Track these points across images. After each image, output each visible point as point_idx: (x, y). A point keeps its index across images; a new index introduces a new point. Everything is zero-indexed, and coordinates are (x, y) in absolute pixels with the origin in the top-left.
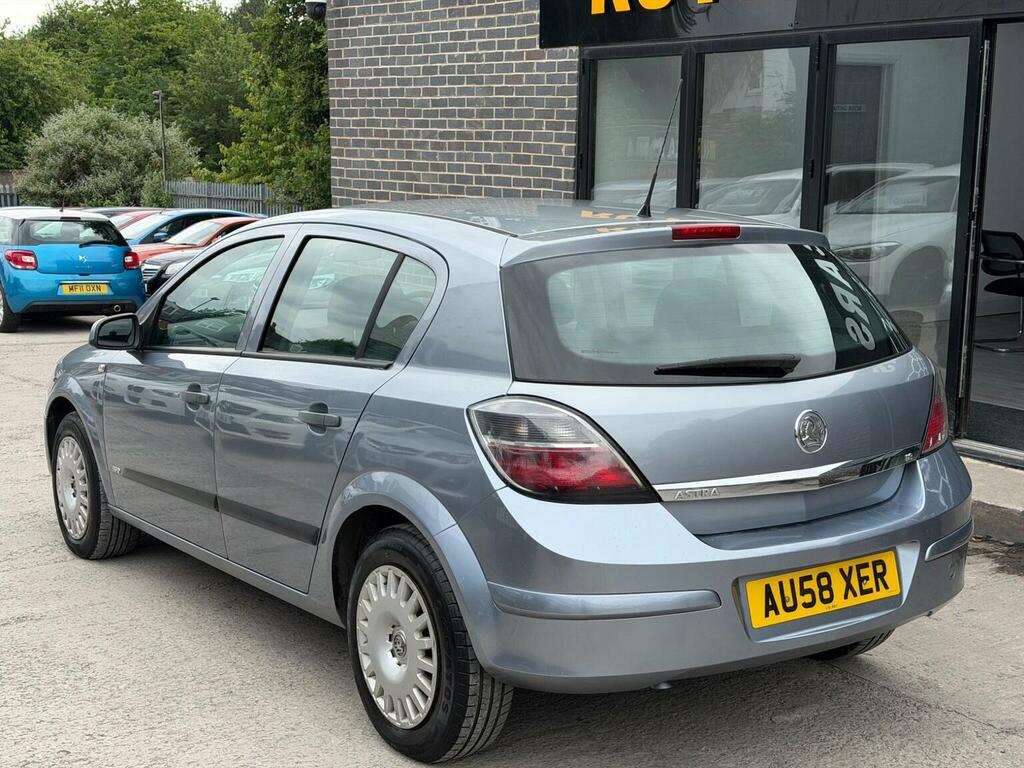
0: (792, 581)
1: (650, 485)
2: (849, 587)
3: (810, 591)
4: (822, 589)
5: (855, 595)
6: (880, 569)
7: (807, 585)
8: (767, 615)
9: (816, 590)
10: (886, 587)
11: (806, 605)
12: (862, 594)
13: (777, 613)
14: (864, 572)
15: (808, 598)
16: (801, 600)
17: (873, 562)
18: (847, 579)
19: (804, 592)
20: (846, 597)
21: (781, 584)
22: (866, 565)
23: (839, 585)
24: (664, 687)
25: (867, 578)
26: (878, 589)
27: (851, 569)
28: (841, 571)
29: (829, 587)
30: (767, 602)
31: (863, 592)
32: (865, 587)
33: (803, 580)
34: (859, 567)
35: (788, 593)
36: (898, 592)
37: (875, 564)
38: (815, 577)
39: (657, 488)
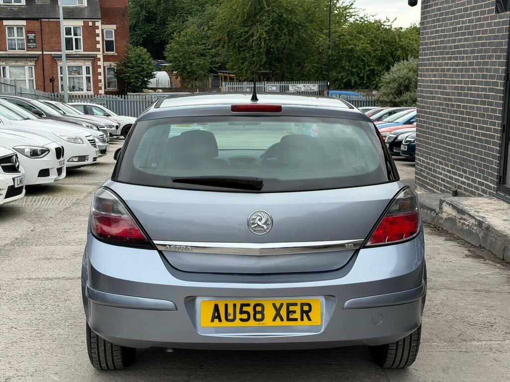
0: (235, 305)
1: (152, 240)
2: (278, 314)
3: (248, 313)
4: (255, 312)
5: (282, 320)
6: (306, 308)
7: (245, 309)
8: (212, 321)
9: (252, 313)
10: (309, 319)
11: (242, 320)
12: (287, 321)
13: (220, 321)
14: (292, 308)
15: (245, 316)
16: (239, 316)
17: (301, 303)
18: (278, 311)
19: (241, 312)
20: (274, 320)
21: (226, 306)
22: (296, 304)
23: (270, 312)
24: (170, 351)
25: (294, 312)
26: (302, 319)
27: (282, 305)
28: (274, 305)
29: (262, 313)
30: (214, 314)
31: (289, 319)
32: (291, 317)
33: (242, 305)
34: (288, 305)
35: (231, 310)
36: (319, 323)
37: (302, 305)
38: (252, 306)
39: (155, 242)
